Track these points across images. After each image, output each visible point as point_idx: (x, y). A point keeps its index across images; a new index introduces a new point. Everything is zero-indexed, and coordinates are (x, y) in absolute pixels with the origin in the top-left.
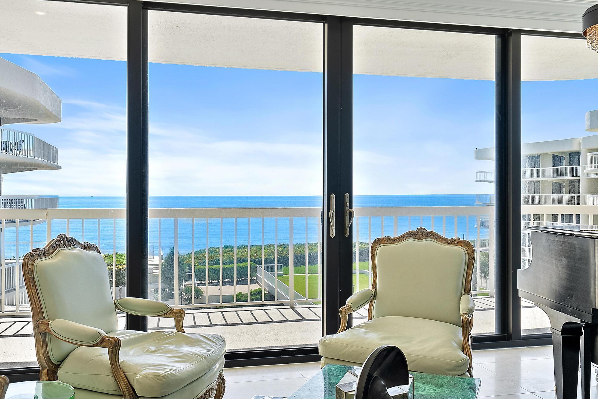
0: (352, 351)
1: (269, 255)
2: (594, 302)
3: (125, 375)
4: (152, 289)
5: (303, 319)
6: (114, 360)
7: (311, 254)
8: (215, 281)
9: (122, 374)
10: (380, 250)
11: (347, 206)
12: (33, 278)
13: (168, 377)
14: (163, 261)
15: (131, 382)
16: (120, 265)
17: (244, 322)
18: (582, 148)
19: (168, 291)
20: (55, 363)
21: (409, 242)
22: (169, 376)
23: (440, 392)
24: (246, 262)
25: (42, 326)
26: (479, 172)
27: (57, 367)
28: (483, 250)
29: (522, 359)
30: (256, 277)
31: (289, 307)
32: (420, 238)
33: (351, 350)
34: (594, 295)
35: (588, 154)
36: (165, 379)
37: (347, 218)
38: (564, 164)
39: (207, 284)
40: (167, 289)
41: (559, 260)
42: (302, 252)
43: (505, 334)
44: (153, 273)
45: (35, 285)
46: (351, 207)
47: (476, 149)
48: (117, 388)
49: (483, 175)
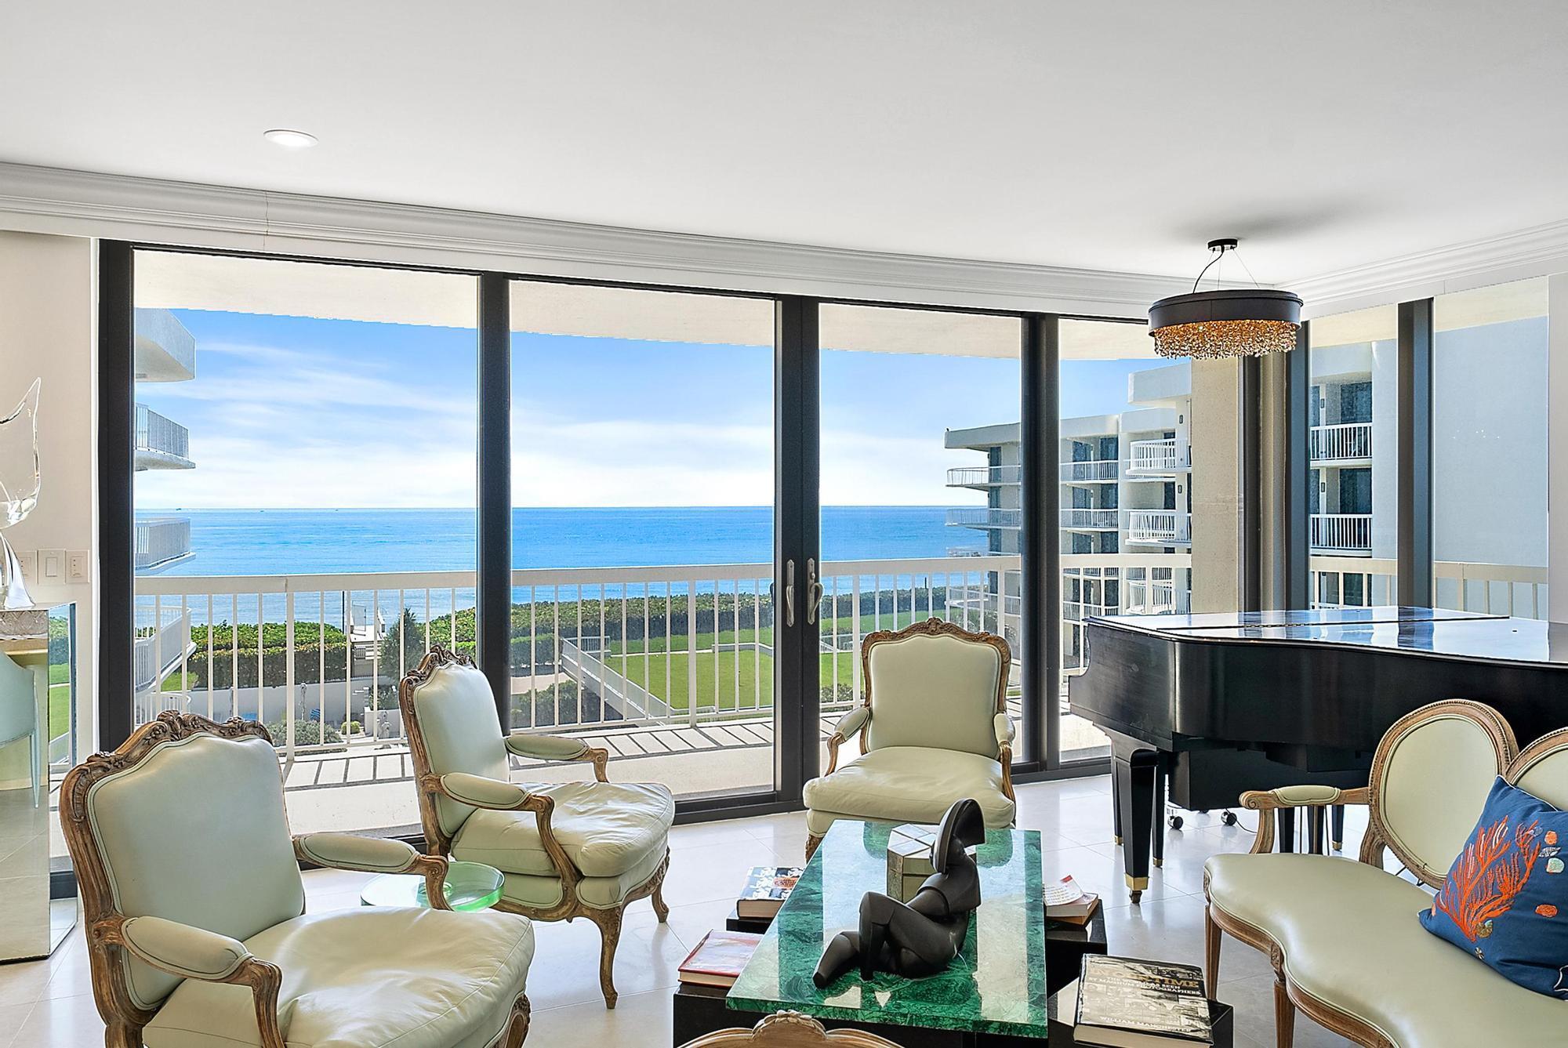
0: (856, 800)
2: (1173, 723)
3: (562, 848)
4: (365, 688)
5: (720, 747)
6: (546, 828)
9: (558, 846)
10: (874, 651)
11: (812, 579)
12: (415, 715)
13: (626, 848)
14: (384, 635)
15: (573, 857)
16: (302, 645)
17: (626, 755)
18: (1120, 431)
19: (395, 690)
20: (446, 835)
21: (916, 639)
22: (626, 846)
23: (995, 851)
25: (429, 783)
26: (952, 470)
27: (449, 840)
28: (958, 604)
29: (1061, 798)
31: (688, 726)
32: (933, 633)
33: (853, 799)
34: (1173, 714)
35: (1131, 443)
36: (622, 850)
37: (812, 596)
38: (1092, 458)
40: (394, 687)
41: (1128, 666)
43: (1036, 761)
44: (367, 658)
45: (416, 725)
46: (817, 580)
48: (552, 866)
49: (961, 475)
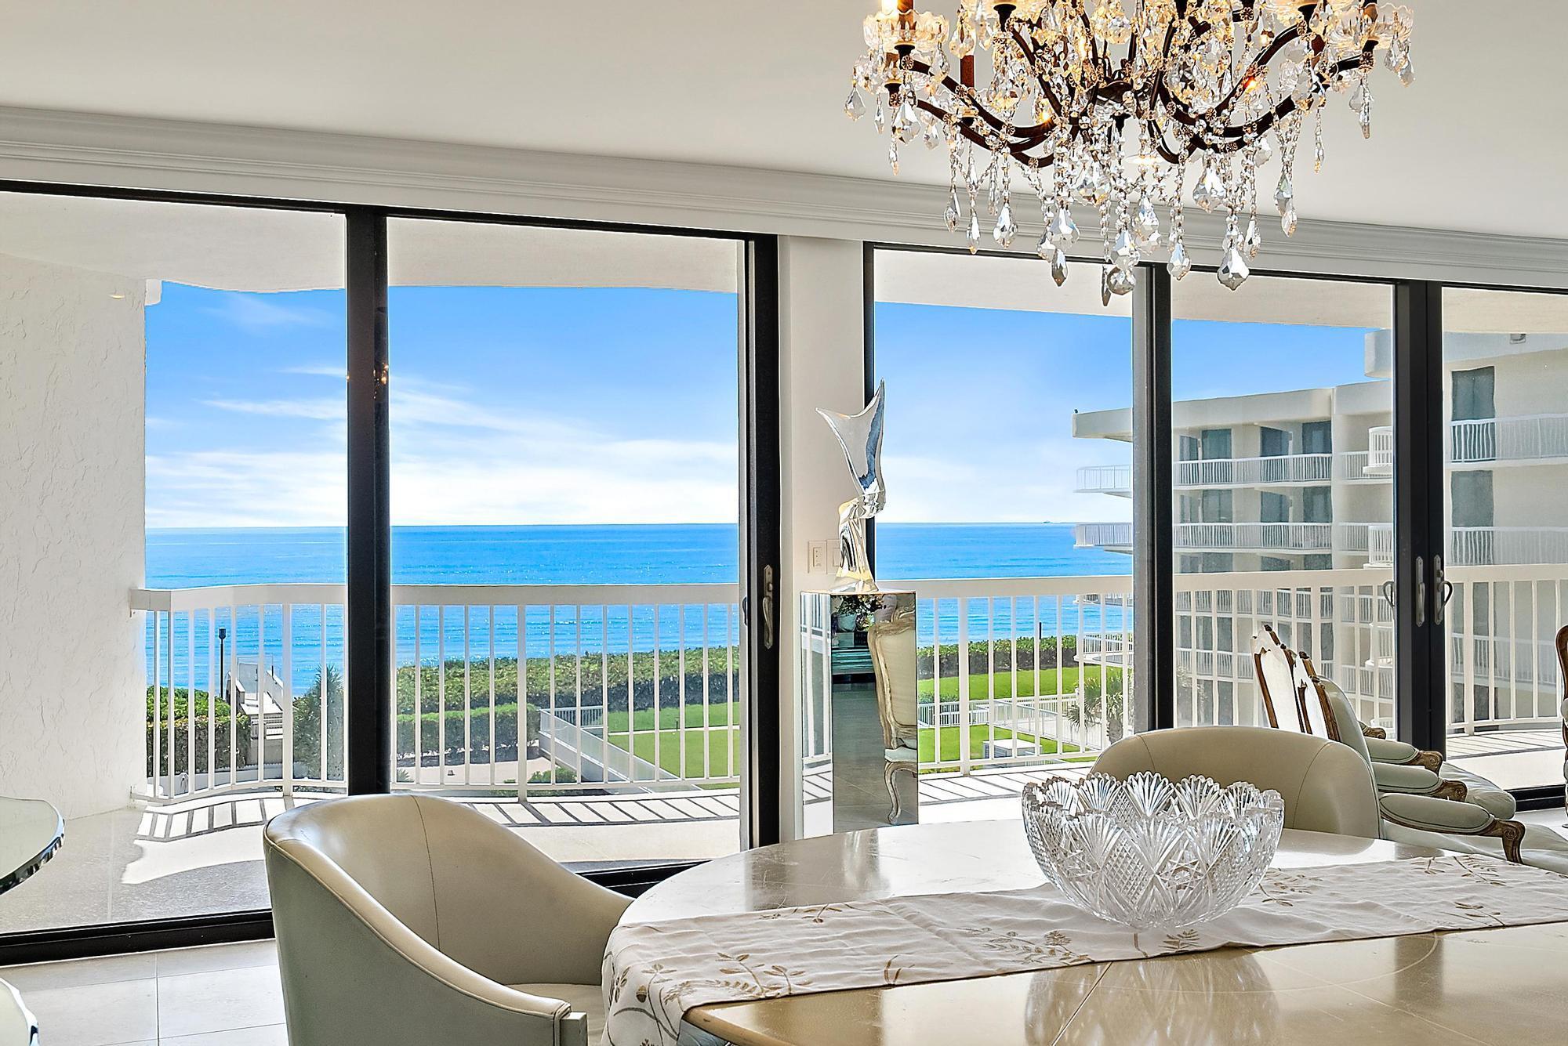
1: (566, 684)
7: (671, 678)
8: (430, 754)
18: (1334, 412)
24: (511, 703)
26: (1085, 469)
30: (537, 741)
35: (1369, 430)
38: (1290, 450)
39: (418, 761)
42: (649, 675)
47: (1076, 411)
